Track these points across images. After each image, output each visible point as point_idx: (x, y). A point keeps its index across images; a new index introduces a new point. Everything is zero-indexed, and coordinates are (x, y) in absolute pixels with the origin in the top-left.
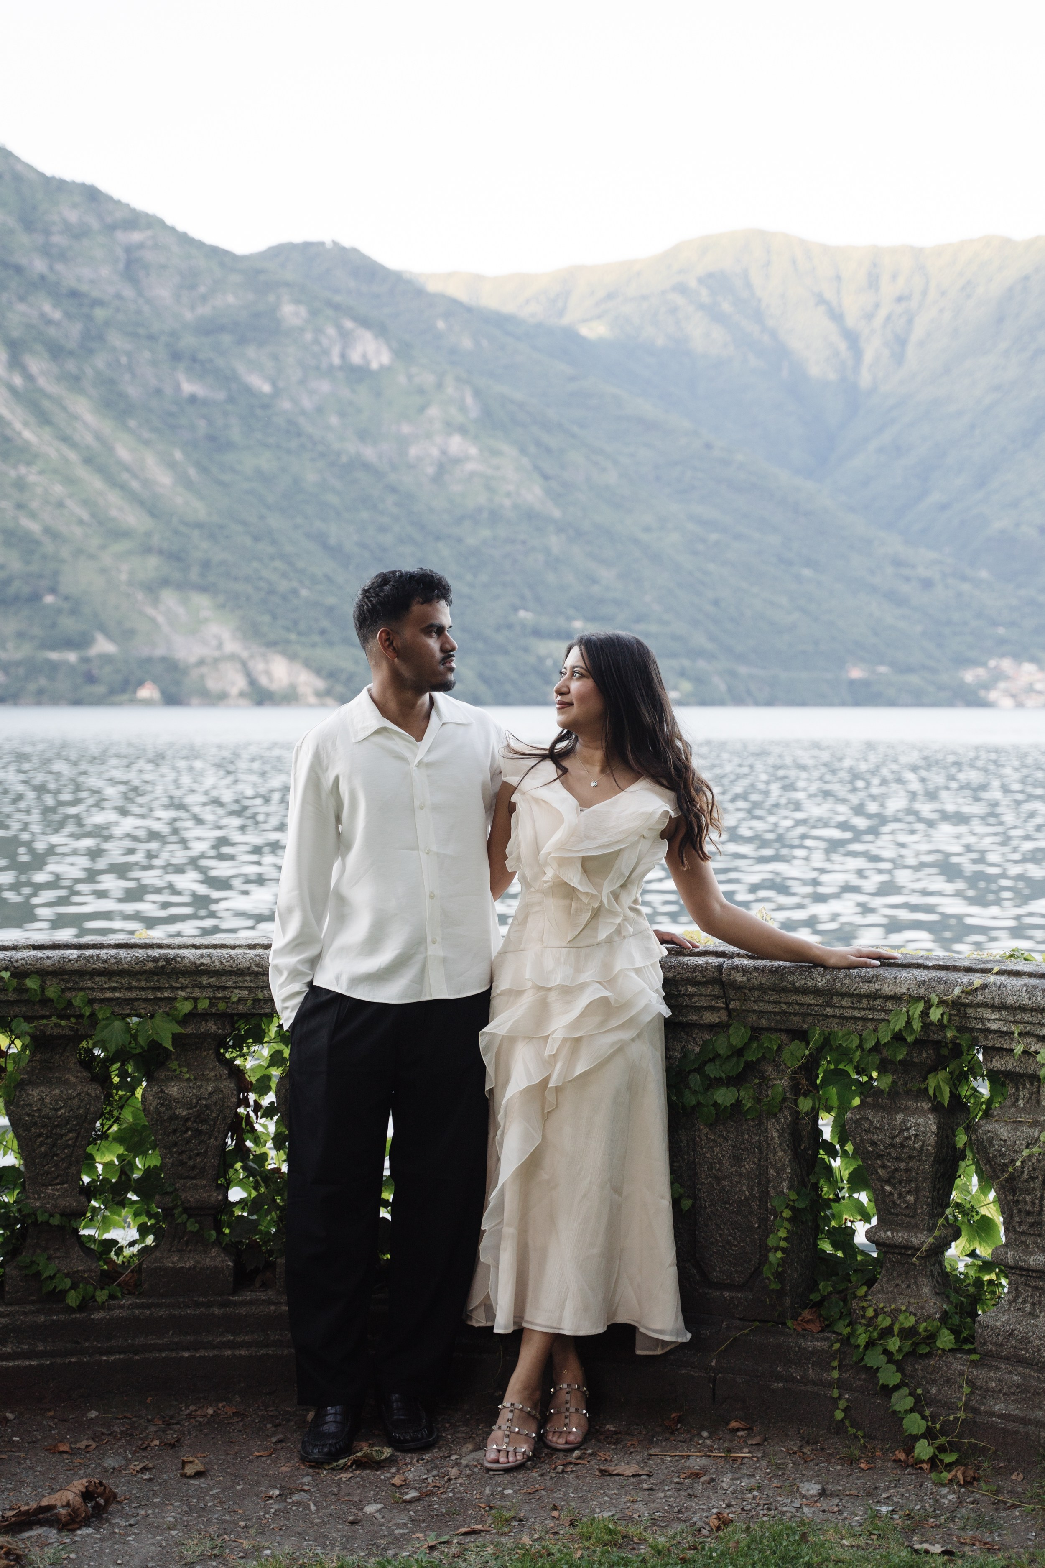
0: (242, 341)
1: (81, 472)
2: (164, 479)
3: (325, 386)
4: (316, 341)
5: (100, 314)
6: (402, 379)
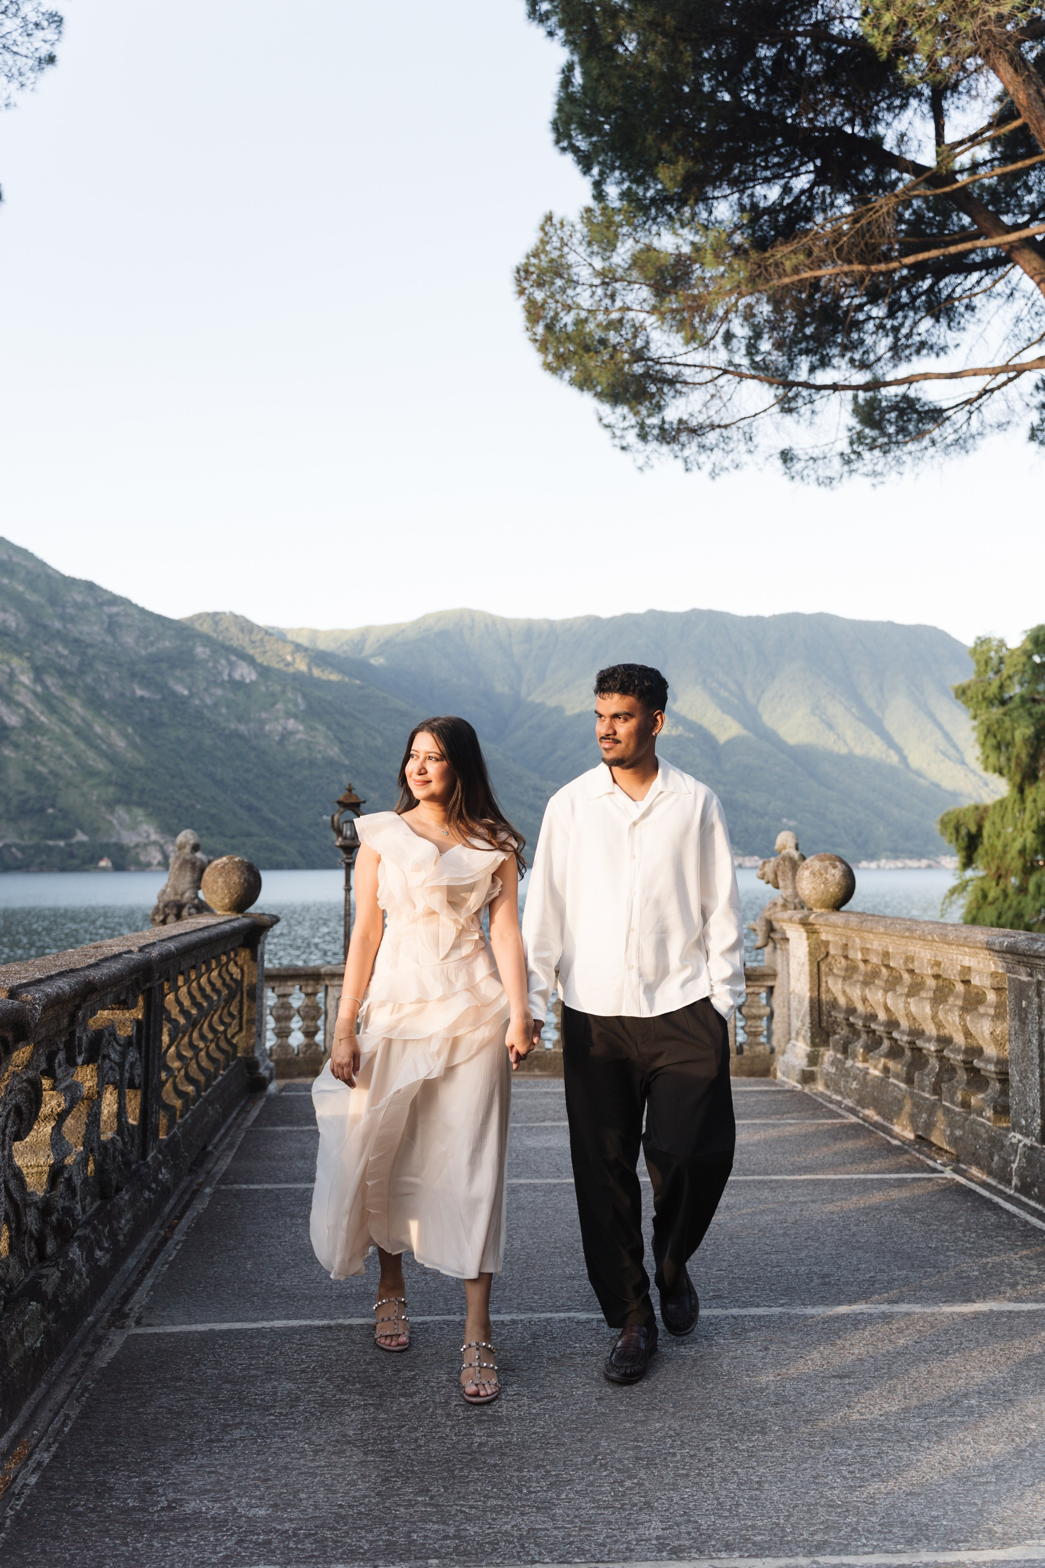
0: (173, 667)
1: (73, 739)
2: (121, 743)
3: (219, 692)
4: (215, 667)
5: (91, 651)
6: (263, 688)
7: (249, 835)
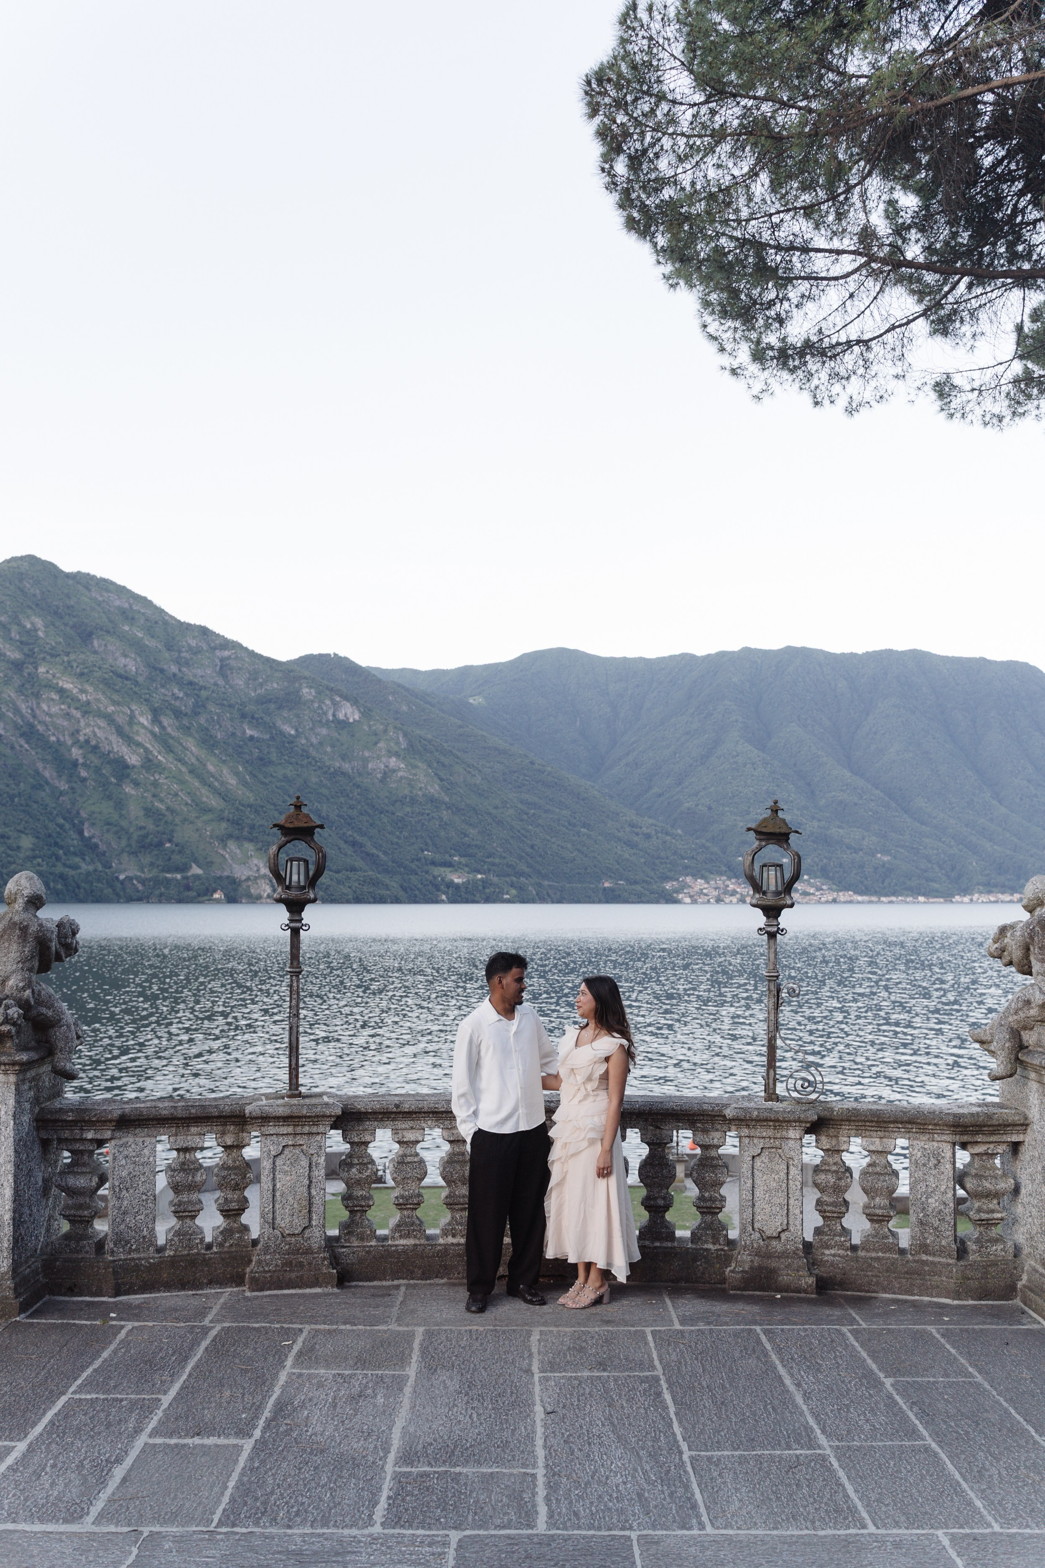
0: (280, 708)
1: (188, 777)
2: (232, 781)
3: (324, 731)
4: (320, 707)
5: (204, 693)
6: (366, 728)
7: (353, 869)
